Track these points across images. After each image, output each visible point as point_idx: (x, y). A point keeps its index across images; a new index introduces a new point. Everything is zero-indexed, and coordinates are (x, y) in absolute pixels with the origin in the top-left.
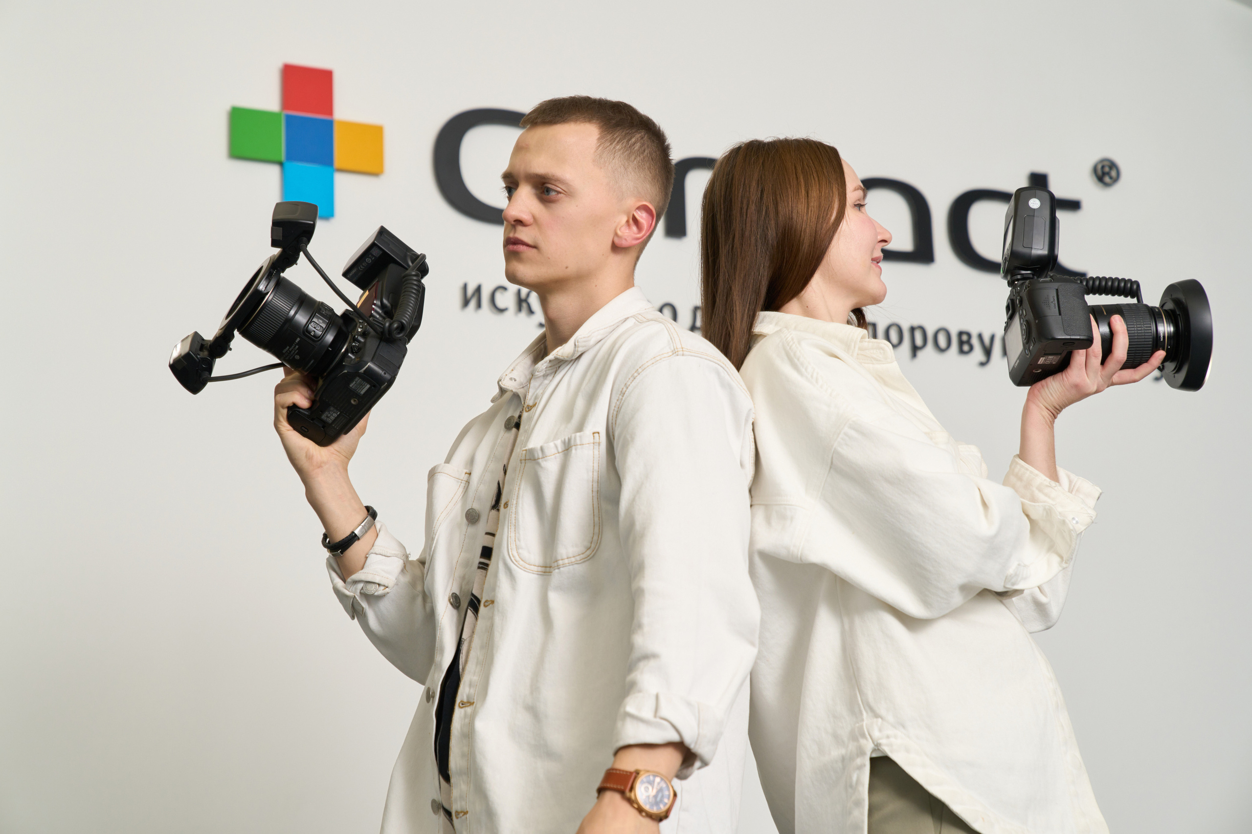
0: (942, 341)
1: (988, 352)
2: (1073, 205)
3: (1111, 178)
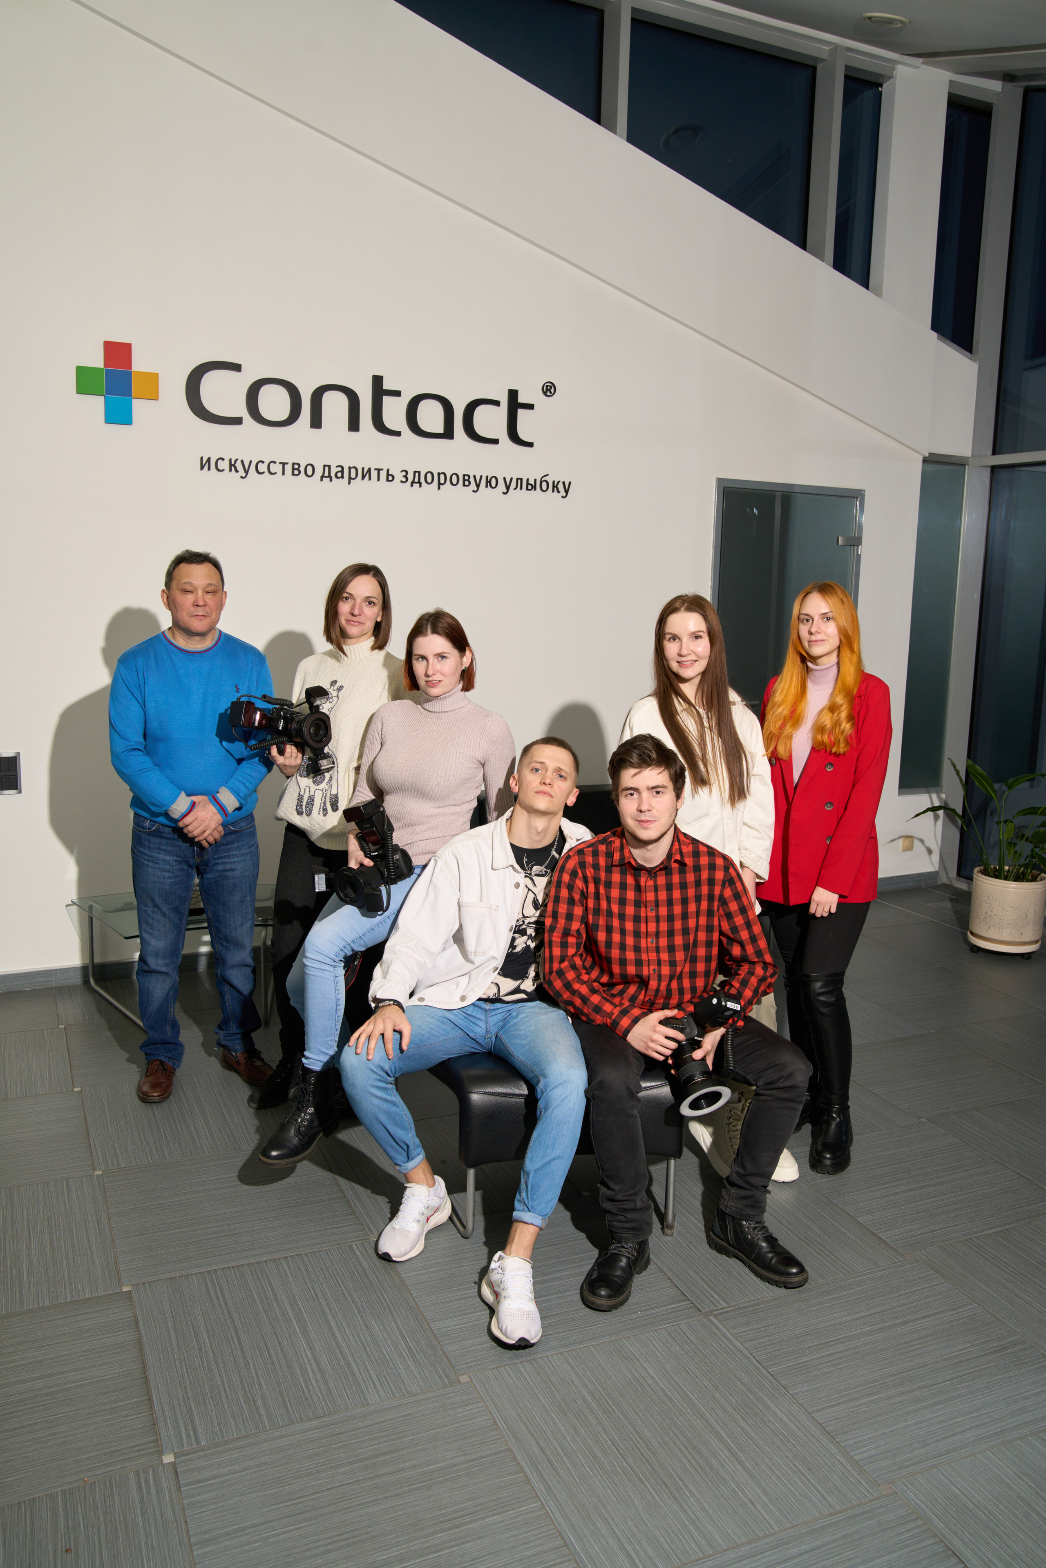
0: (455, 482)
1: (478, 486)
2: (530, 407)
3: (551, 393)
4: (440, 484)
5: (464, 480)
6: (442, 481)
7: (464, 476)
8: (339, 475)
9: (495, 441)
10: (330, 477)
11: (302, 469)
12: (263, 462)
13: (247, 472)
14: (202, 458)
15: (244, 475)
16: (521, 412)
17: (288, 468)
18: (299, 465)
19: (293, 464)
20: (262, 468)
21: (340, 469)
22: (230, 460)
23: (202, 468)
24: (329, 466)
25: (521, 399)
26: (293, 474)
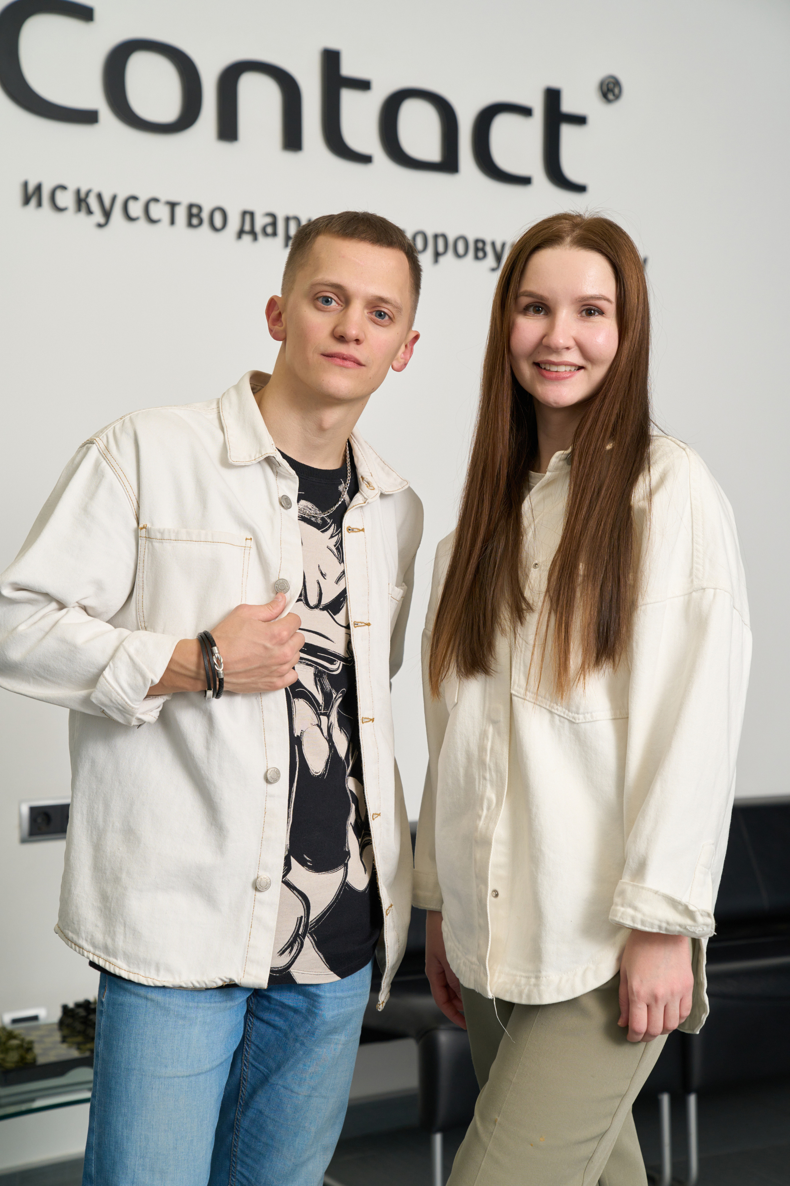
0: (461, 248)
1: (499, 258)
2: (580, 120)
3: (614, 95)
4: (437, 255)
5: (477, 250)
6: (441, 249)
7: (477, 241)
8: (269, 230)
9: (525, 181)
10: (253, 233)
11: (205, 215)
12: (135, 198)
13: (107, 214)
14: (26, 185)
15: (102, 220)
16: (567, 131)
17: (181, 213)
18: (200, 208)
19: (191, 206)
20: (136, 209)
21: (269, 220)
22: (78, 192)
23: (27, 201)
24: (252, 214)
25: (567, 106)
26: (190, 225)
